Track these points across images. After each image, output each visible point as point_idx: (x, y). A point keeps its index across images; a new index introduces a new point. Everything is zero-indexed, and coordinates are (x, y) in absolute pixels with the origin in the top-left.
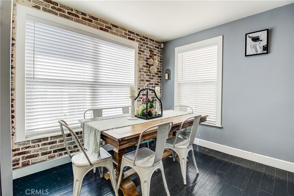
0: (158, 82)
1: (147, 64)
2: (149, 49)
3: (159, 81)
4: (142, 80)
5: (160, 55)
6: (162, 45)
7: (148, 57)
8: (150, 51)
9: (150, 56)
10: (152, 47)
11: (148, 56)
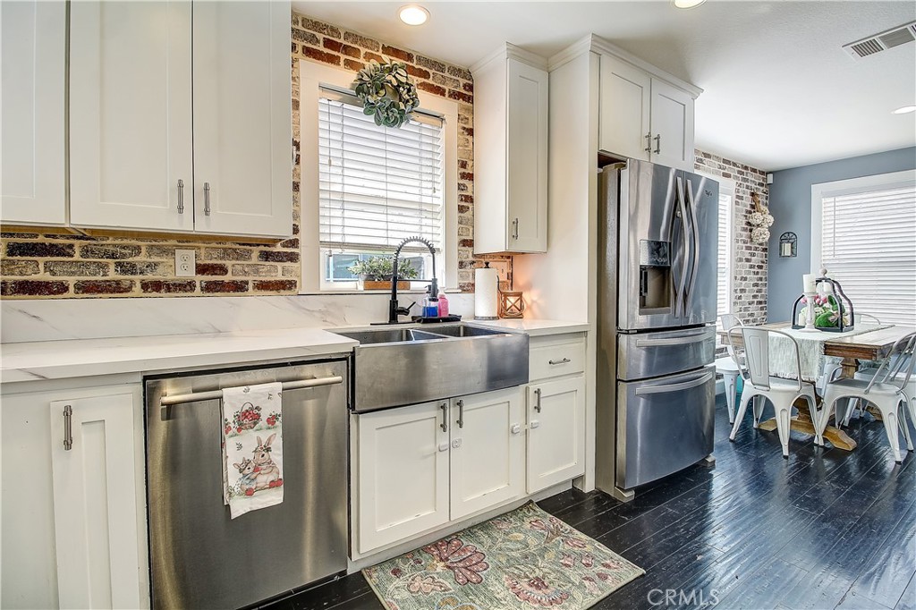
0: (763, 262)
1: (748, 223)
2: (749, 191)
3: (764, 259)
4: (741, 260)
5: (765, 201)
6: (770, 177)
7: (749, 208)
8: (753, 194)
9: (753, 207)
10: (753, 186)
11: (749, 206)
